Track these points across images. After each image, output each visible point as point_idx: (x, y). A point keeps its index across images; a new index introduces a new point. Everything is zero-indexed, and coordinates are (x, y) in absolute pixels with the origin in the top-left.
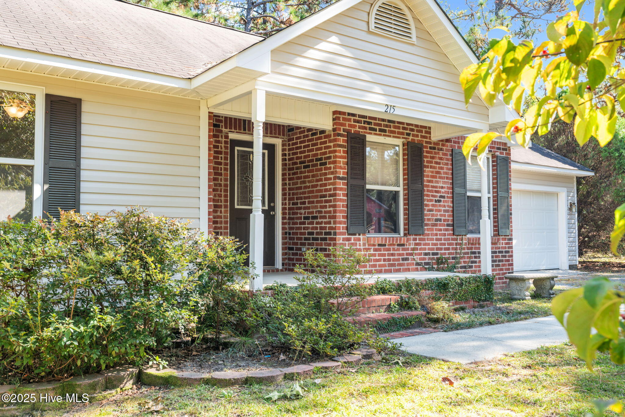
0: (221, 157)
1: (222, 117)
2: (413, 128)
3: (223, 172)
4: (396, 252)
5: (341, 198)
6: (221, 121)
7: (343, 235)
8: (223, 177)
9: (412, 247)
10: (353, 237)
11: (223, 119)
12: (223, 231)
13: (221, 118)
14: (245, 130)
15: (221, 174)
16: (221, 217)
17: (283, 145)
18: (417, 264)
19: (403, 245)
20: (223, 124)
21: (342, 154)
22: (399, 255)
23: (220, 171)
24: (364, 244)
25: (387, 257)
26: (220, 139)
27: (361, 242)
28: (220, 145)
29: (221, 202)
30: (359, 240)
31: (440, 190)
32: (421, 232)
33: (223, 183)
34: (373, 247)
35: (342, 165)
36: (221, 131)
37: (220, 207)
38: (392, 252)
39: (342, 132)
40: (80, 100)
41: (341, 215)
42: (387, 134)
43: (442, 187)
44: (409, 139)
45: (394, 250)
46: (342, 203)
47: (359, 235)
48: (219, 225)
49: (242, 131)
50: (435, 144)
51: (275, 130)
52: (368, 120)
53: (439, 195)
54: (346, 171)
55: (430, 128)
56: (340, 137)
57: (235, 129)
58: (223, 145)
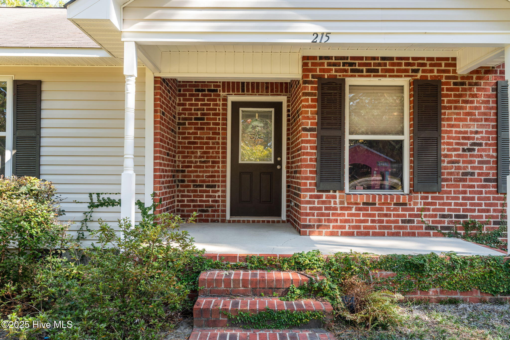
0: (219, 119)
1: (220, 82)
2: (425, 62)
3: (220, 131)
4: (392, 213)
5: (309, 151)
6: (219, 86)
7: (310, 192)
8: (220, 136)
9: (419, 206)
10: (324, 194)
11: (221, 84)
12: (220, 184)
13: (219, 84)
14: (243, 91)
15: (219, 134)
16: (218, 172)
17: (288, 101)
18: (428, 228)
19: (405, 204)
20: (221, 89)
21: (310, 103)
22: (398, 216)
23: (217, 131)
24: (342, 203)
25: (377, 218)
26: (218, 102)
27: (338, 200)
28: (218, 107)
29: (219, 158)
30: (335, 197)
31: (473, 135)
32: (435, 189)
33: (220, 141)
34: (355, 206)
35: (309, 115)
36: (219, 95)
37: (218, 162)
38: (385, 212)
39: (310, 79)
40: (40, 83)
41: (308, 169)
42: (380, 73)
43: (477, 132)
44: (416, 76)
45: (388, 209)
46: (309, 157)
47: (335, 191)
48: (216, 179)
49: (240, 93)
50: (463, 77)
51: (277, 88)
52: (349, 61)
53: (469, 142)
54: (316, 121)
55: (454, 59)
56: (307, 85)
57: (233, 91)
58: (221, 107)
